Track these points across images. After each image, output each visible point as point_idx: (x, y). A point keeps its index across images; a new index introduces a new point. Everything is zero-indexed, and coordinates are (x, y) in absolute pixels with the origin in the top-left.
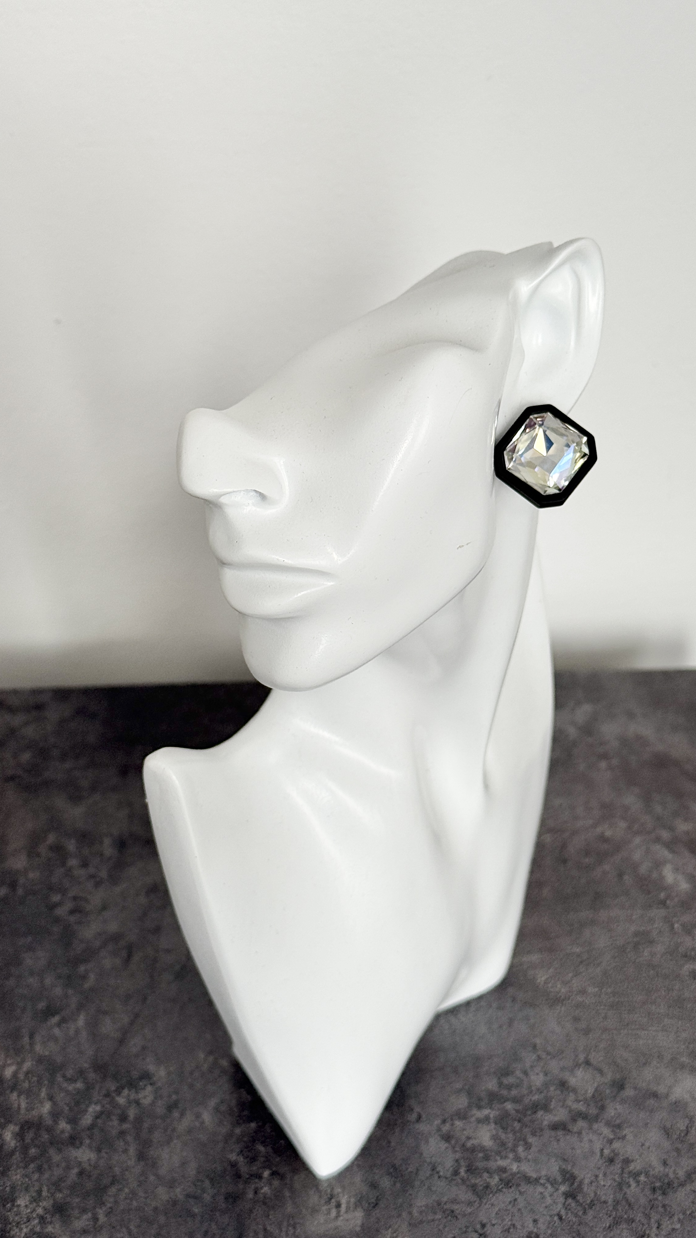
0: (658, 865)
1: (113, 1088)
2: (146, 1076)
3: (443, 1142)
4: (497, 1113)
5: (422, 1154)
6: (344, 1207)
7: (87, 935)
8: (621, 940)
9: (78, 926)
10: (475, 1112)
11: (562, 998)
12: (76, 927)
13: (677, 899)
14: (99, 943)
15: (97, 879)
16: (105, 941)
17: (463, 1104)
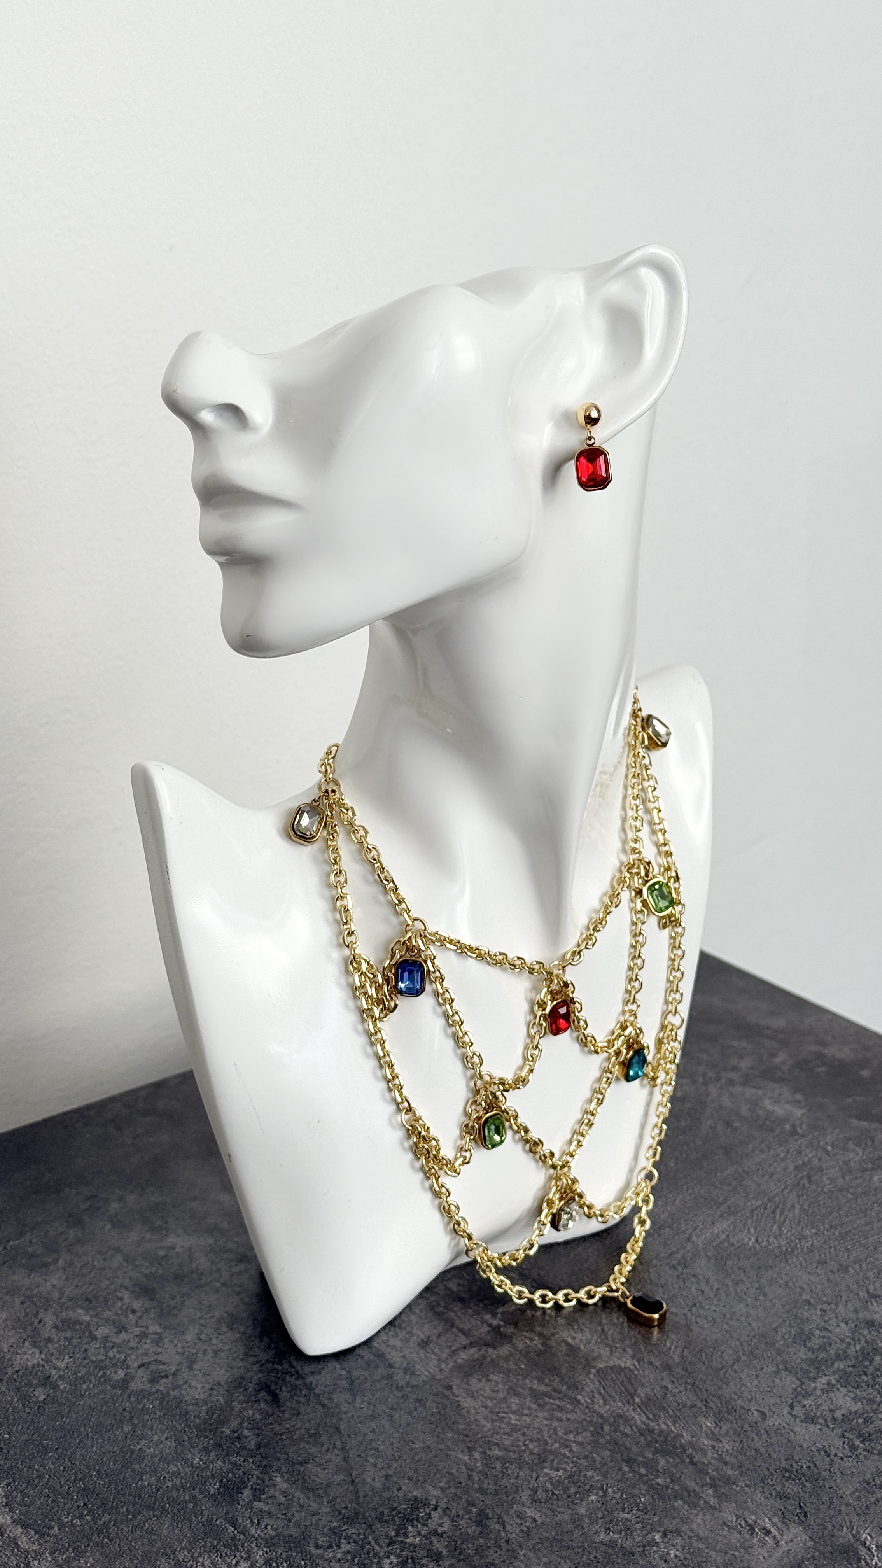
0: (755, 1103)
1: (393, 1533)
2: (417, 1503)
3: (812, 1426)
4: (837, 1377)
5: (801, 1446)
6: (772, 1530)
7: (197, 1397)
8: (791, 1179)
9: (176, 1391)
10: (813, 1385)
11: (789, 1250)
12: (175, 1393)
13: (804, 1126)
14: (221, 1398)
15: (152, 1337)
16: (226, 1393)
17: (793, 1383)
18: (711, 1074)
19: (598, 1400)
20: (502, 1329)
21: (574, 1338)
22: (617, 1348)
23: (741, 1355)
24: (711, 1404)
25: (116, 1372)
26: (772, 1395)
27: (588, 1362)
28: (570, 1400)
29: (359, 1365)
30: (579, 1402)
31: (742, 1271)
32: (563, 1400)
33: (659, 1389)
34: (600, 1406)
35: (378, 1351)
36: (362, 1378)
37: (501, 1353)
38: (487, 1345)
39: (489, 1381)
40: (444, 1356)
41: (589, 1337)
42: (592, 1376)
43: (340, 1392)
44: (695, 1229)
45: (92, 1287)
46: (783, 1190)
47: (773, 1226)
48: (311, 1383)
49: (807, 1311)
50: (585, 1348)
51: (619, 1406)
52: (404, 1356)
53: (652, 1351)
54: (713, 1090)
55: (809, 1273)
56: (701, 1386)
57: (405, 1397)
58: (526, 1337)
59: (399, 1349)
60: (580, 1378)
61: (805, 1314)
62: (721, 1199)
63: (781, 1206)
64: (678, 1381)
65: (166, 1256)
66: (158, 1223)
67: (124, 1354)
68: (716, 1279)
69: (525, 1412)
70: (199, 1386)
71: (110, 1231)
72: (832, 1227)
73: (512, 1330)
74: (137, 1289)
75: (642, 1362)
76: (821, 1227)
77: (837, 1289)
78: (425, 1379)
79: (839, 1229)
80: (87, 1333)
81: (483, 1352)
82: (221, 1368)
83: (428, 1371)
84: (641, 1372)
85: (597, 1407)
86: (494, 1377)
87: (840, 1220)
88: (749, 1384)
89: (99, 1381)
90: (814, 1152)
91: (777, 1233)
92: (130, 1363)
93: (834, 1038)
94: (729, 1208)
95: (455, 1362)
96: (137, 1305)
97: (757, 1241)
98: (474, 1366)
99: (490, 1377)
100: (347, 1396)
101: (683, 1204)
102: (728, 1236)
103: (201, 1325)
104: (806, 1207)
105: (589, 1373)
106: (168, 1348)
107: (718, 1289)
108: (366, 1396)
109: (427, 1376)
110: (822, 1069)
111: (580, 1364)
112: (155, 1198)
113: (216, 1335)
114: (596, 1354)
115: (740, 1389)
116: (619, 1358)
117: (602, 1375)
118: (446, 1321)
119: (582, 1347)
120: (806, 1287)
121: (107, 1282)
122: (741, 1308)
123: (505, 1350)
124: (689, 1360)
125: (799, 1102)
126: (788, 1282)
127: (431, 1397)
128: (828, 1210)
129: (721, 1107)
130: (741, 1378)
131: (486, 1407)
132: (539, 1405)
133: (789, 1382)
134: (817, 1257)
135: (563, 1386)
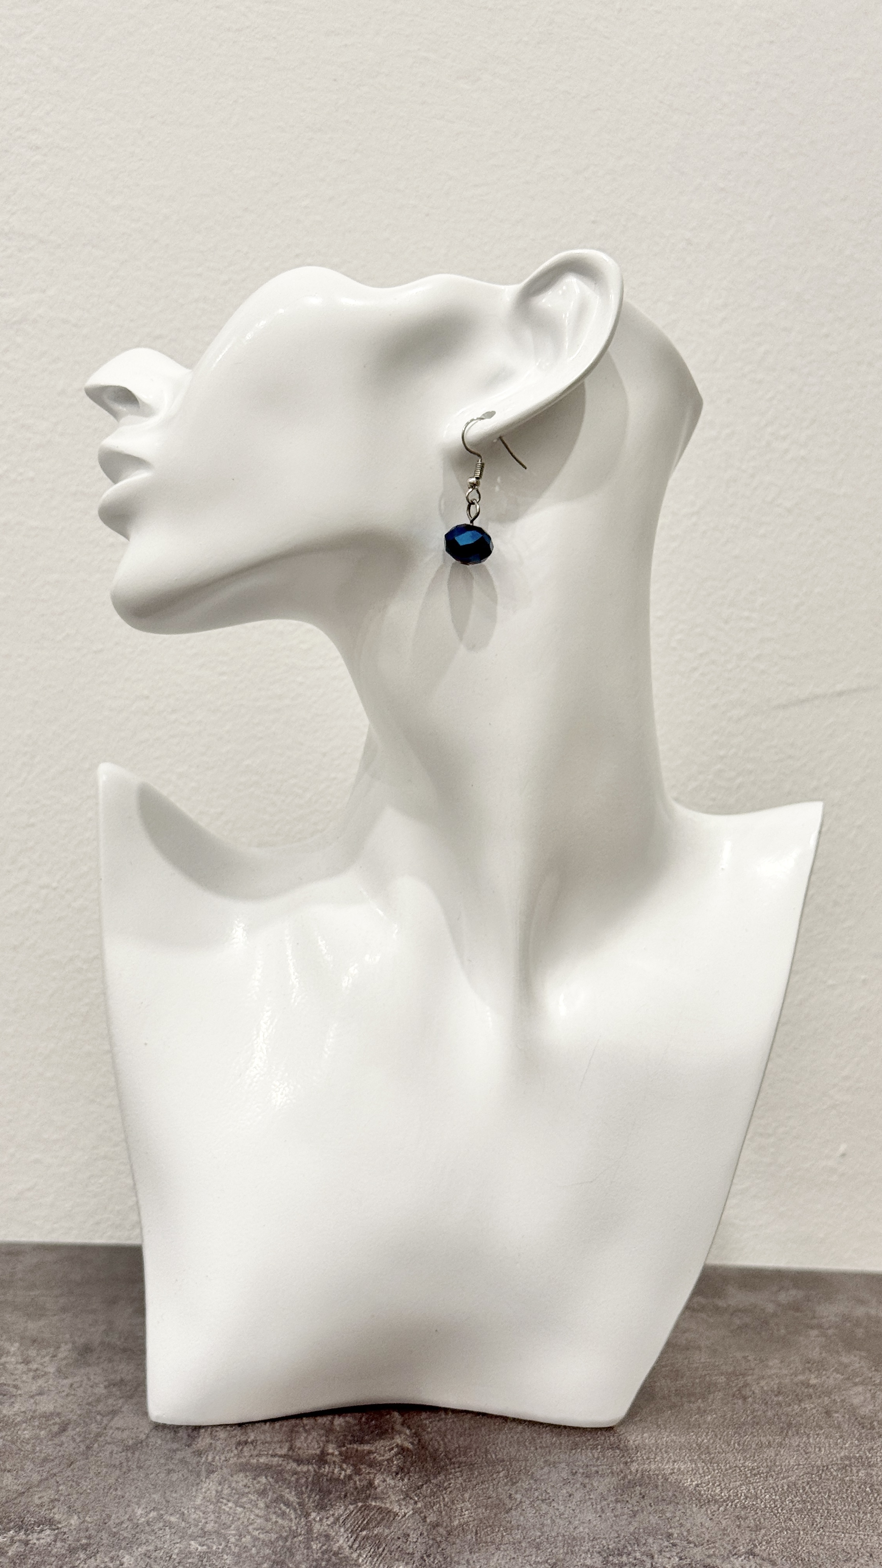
19: (327, 1521)
20: (329, 1456)
22: (411, 1500)
23: (524, 1542)
24: (429, 1559)
27: (366, 1498)
28: (302, 1512)
29: (164, 1436)
30: (307, 1515)
32: (295, 1510)
33: (398, 1534)
34: (321, 1525)
35: (199, 1433)
36: (151, 1444)
37: (299, 1468)
38: (297, 1460)
39: (254, 1479)
40: (246, 1454)
41: (400, 1484)
42: (351, 1507)
43: (117, 1445)
50: (383, 1489)
51: (340, 1531)
52: (212, 1444)
53: (441, 1512)
55: (712, 1519)
56: (442, 1546)
58: (341, 1468)
59: (217, 1438)
60: (338, 1504)
61: (650, 1540)
64: (428, 1536)
68: (601, 1493)
69: (248, 1506)
73: (338, 1460)
75: (417, 1514)
81: (284, 1463)
83: (215, 1457)
84: (404, 1519)
85: (317, 1525)
86: (263, 1480)
95: (249, 1460)
98: (260, 1467)
99: (259, 1478)
102: (672, 1474)
105: (354, 1504)
107: (590, 1498)
111: (356, 1497)
114: (383, 1496)
115: (479, 1560)
116: (399, 1505)
117: (362, 1509)
118: (290, 1437)
123: (306, 1468)
124: (466, 1527)
126: (675, 1517)
130: (494, 1554)
131: (219, 1492)
132: (267, 1507)
135: (314, 1502)
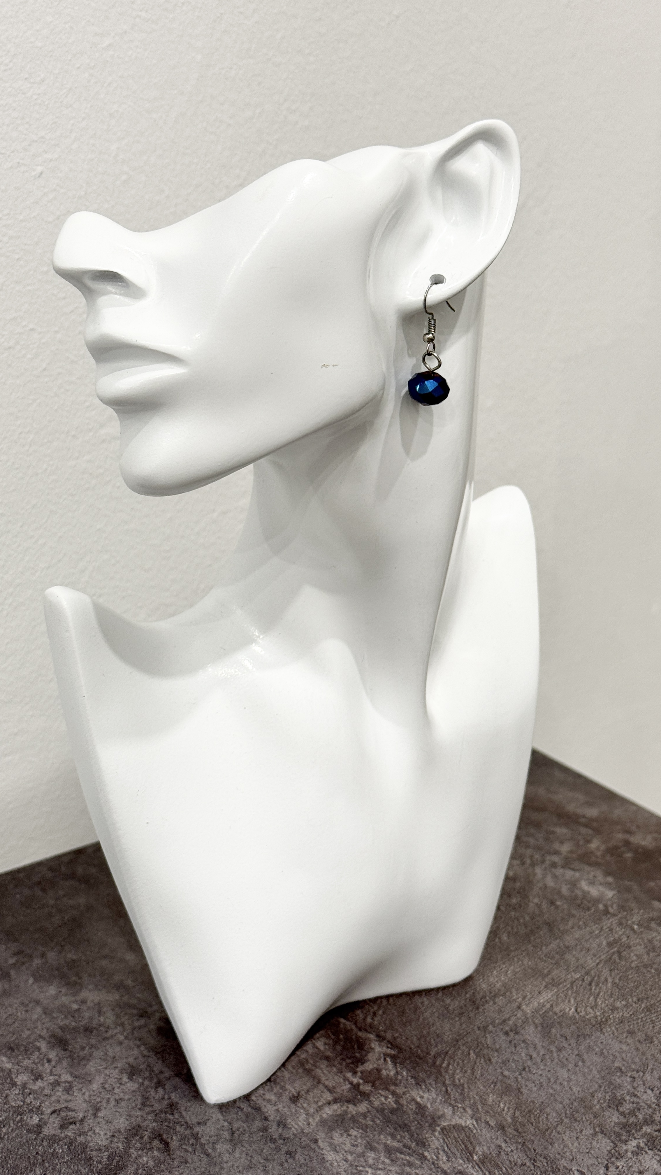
0: (573, 884)
4: (645, 1140)
7: (100, 1143)
8: (604, 954)
9: (82, 1137)
10: (625, 1148)
11: (603, 1020)
12: (81, 1139)
13: (615, 906)
14: (120, 1145)
15: (64, 1085)
16: (125, 1140)
17: (607, 1145)
18: (537, 856)
19: (442, 1157)
20: (361, 1087)
21: (422, 1097)
22: (458, 1108)
23: (563, 1118)
24: (538, 1164)
25: (31, 1117)
26: (590, 1154)
27: (434, 1121)
28: (419, 1156)
29: (239, 1118)
30: (425, 1158)
31: (564, 1039)
32: (412, 1156)
33: (494, 1147)
34: (444, 1163)
35: (256, 1103)
36: (241, 1130)
37: (360, 1110)
38: (349, 1102)
39: (349, 1135)
40: (312, 1110)
41: (434, 1096)
42: (437, 1134)
43: (222, 1142)
44: (524, 998)
45: (15, 1037)
46: (597, 965)
47: (589, 997)
48: (198, 1134)
49: (619, 1078)
50: (432, 1106)
51: (460, 1164)
52: (277, 1110)
53: (488, 1112)
54: (539, 871)
55: (621, 1042)
56: (530, 1147)
57: (278, 1149)
58: (382, 1095)
59: (273, 1102)
60: (427, 1136)
61: (618, 1080)
62: (546, 971)
63: (596, 978)
64: (511, 1141)
65: (79, 1009)
66: (74, 978)
67: (39, 1101)
68: (542, 1045)
69: (380, 1167)
70: (102, 1133)
71: (31, 985)
72: (639, 1000)
73: (370, 1088)
74: (53, 1040)
75: (479, 1122)
76: (630, 1000)
77: (644, 1059)
78: (295, 1132)
79: (645, 1001)
80: (9, 1079)
81: (344, 1108)
82: (121, 1116)
83: (298, 1125)
84: (479, 1131)
85: (441, 1162)
86: (354, 1133)
87: (646, 994)
88: (570, 1145)
89: (17, 1126)
90: (623, 930)
91: (593, 1004)
92: (44, 1109)
93: (638, 827)
94: (553, 980)
95: (321, 1116)
96: (52, 1055)
97: (576, 1011)
98: (337, 1120)
99: (350, 1133)
100: (228, 1146)
101: (515, 975)
102: (552, 1006)
103: (106, 1075)
104: (617, 981)
105: (435, 1131)
106: (76, 1096)
107: (544, 1055)
108: (245, 1147)
109: (297, 1130)
110: (629, 855)
111: (426, 1122)
112: (71, 956)
113: (118, 1085)
114: (441, 1113)
115: (563, 1150)
116: (460, 1118)
117: (445, 1132)
118: (314, 1078)
119: (429, 1106)
120: (617, 1054)
121: (28, 1032)
122: (563, 1073)
123: (363, 1107)
124: (520, 1120)
125: (610, 884)
126: (602, 1050)
127: (299, 1150)
128: (636, 983)
129: (546, 887)
130: (563, 1140)
131: (346, 1160)
132: (392, 1161)
133: (604, 1144)
134: (627, 1026)
135: (412, 1142)
